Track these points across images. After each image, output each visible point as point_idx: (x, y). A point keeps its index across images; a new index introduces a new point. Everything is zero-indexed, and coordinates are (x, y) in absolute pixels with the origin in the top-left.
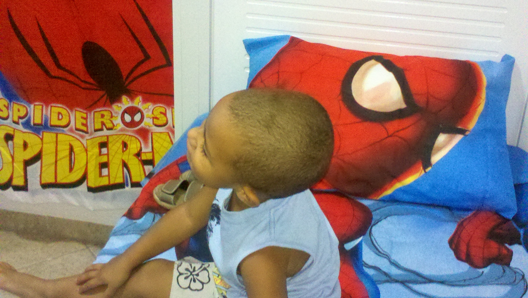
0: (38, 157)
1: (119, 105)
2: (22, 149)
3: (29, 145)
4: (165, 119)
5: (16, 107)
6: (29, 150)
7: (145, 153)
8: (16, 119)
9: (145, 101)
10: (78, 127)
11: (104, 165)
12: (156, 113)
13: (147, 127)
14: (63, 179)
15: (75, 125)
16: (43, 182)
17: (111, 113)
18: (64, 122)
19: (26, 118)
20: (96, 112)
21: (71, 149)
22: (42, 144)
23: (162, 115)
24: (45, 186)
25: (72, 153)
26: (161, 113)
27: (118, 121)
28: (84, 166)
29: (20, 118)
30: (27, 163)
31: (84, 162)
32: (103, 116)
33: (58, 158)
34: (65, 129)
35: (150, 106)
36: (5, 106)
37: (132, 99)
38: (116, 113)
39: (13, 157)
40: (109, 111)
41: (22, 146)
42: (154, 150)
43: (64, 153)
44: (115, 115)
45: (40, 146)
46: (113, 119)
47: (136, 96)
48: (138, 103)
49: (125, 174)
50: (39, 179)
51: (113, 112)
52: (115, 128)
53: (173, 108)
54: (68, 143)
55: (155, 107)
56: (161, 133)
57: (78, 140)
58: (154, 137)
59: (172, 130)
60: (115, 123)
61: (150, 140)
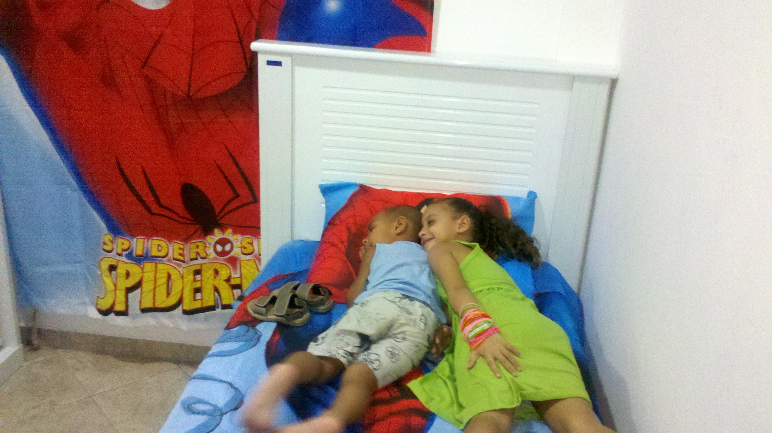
0: (138, 285)
1: (212, 237)
2: (124, 278)
3: (131, 275)
4: (251, 248)
5: (120, 241)
6: (131, 278)
8: (120, 252)
9: (235, 233)
10: (175, 257)
11: (198, 290)
12: (245, 244)
13: (236, 256)
14: (160, 304)
16: (143, 307)
17: (205, 244)
18: (163, 253)
20: (192, 243)
21: (169, 277)
22: (143, 272)
23: (250, 245)
24: (144, 310)
26: (249, 243)
28: (179, 292)
29: (124, 250)
30: (129, 290)
31: (180, 288)
32: (198, 247)
33: (157, 285)
34: (164, 259)
35: (239, 237)
36: (110, 240)
37: (223, 231)
38: (209, 243)
39: (115, 285)
40: (203, 242)
43: (162, 281)
46: (206, 249)
47: (227, 228)
48: (228, 234)
50: (138, 304)
51: (206, 244)
52: (208, 257)
53: (259, 238)
54: (166, 271)
55: (243, 238)
56: (249, 260)
57: (175, 268)
58: (242, 264)
59: (258, 258)
60: (208, 252)
61: (238, 267)
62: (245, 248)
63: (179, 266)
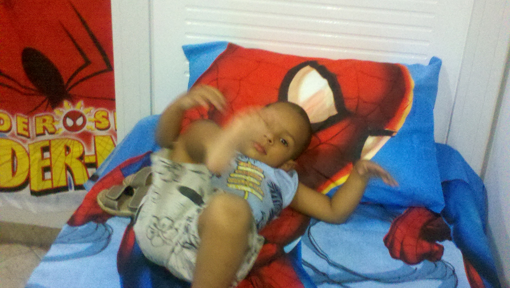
1: (61, 109)
4: (107, 122)
7: (88, 156)
9: (87, 105)
10: (20, 131)
11: (47, 169)
12: (99, 117)
13: (90, 131)
14: (5, 183)
15: (17, 130)
17: (53, 118)
18: (5, 127)
20: (38, 117)
21: (14, 154)
23: (104, 119)
25: (15, 157)
26: (103, 117)
27: (60, 125)
28: (26, 171)
31: (27, 167)
32: (44, 121)
34: (7, 134)
35: (92, 109)
37: (74, 103)
38: (58, 117)
40: (51, 115)
42: (97, 153)
43: (6, 157)
44: (57, 120)
46: (55, 124)
47: (78, 100)
48: (80, 107)
49: (68, 177)
51: (55, 118)
53: (114, 112)
54: (10, 148)
55: (97, 111)
56: (104, 136)
57: (20, 144)
58: (96, 140)
59: (114, 134)
60: (57, 127)
61: (93, 143)
62: (100, 122)
63: (24, 142)
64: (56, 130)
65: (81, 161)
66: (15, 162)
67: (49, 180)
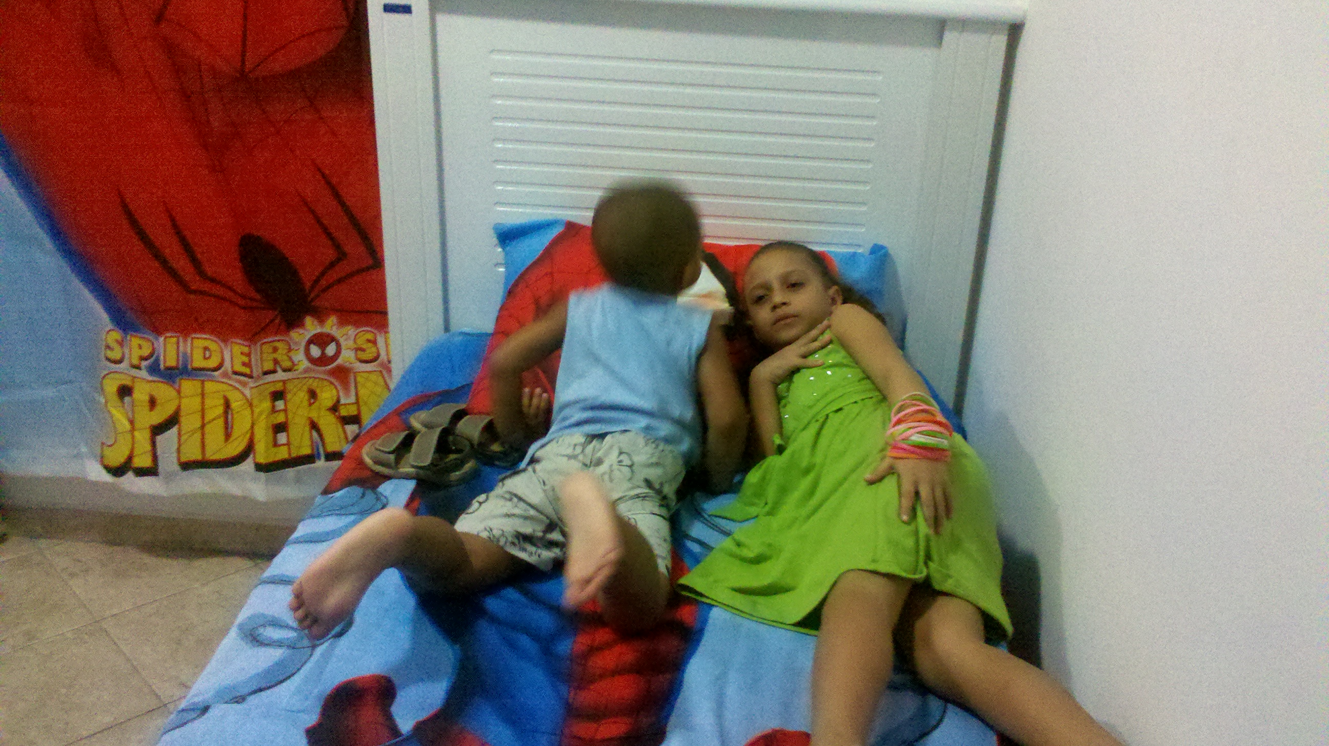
0: (172, 421)
1: (301, 331)
2: (147, 408)
3: (158, 401)
4: (374, 349)
5: (135, 342)
6: (158, 408)
7: (345, 405)
8: (135, 361)
9: (342, 323)
10: (236, 368)
11: (280, 428)
12: (361, 342)
13: (347, 365)
15: (232, 366)
16: (184, 459)
17: (289, 344)
18: (212, 363)
19: (152, 360)
20: (264, 343)
21: (227, 405)
22: (180, 398)
23: (370, 345)
24: (187, 466)
25: (229, 411)
26: (369, 341)
27: (299, 357)
28: (247, 431)
30: (158, 430)
31: (248, 426)
32: (275, 350)
33: (207, 420)
34: (216, 373)
35: (351, 330)
36: (117, 341)
37: (321, 318)
38: (296, 343)
39: (132, 422)
40: (285, 341)
41: (147, 404)
42: (360, 400)
43: (215, 410)
44: (295, 347)
45: (176, 403)
46: (293, 355)
48: (331, 326)
49: (314, 440)
50: (175, 455)
51: (291, 344)
52: (296, 368)
53: (386, 332)
54: (221, 395)
55: (358, 333)
56: (370, 372)
57: (238, 389)
58: (359, 379)
59: (387, 368)
60: (296, 360)
61: (352, 385)
62: (363, 350)
63: (244, 384)
64: (294, 365)
65: (334, 414)
66: (230, 417)
67: (284, 445)
